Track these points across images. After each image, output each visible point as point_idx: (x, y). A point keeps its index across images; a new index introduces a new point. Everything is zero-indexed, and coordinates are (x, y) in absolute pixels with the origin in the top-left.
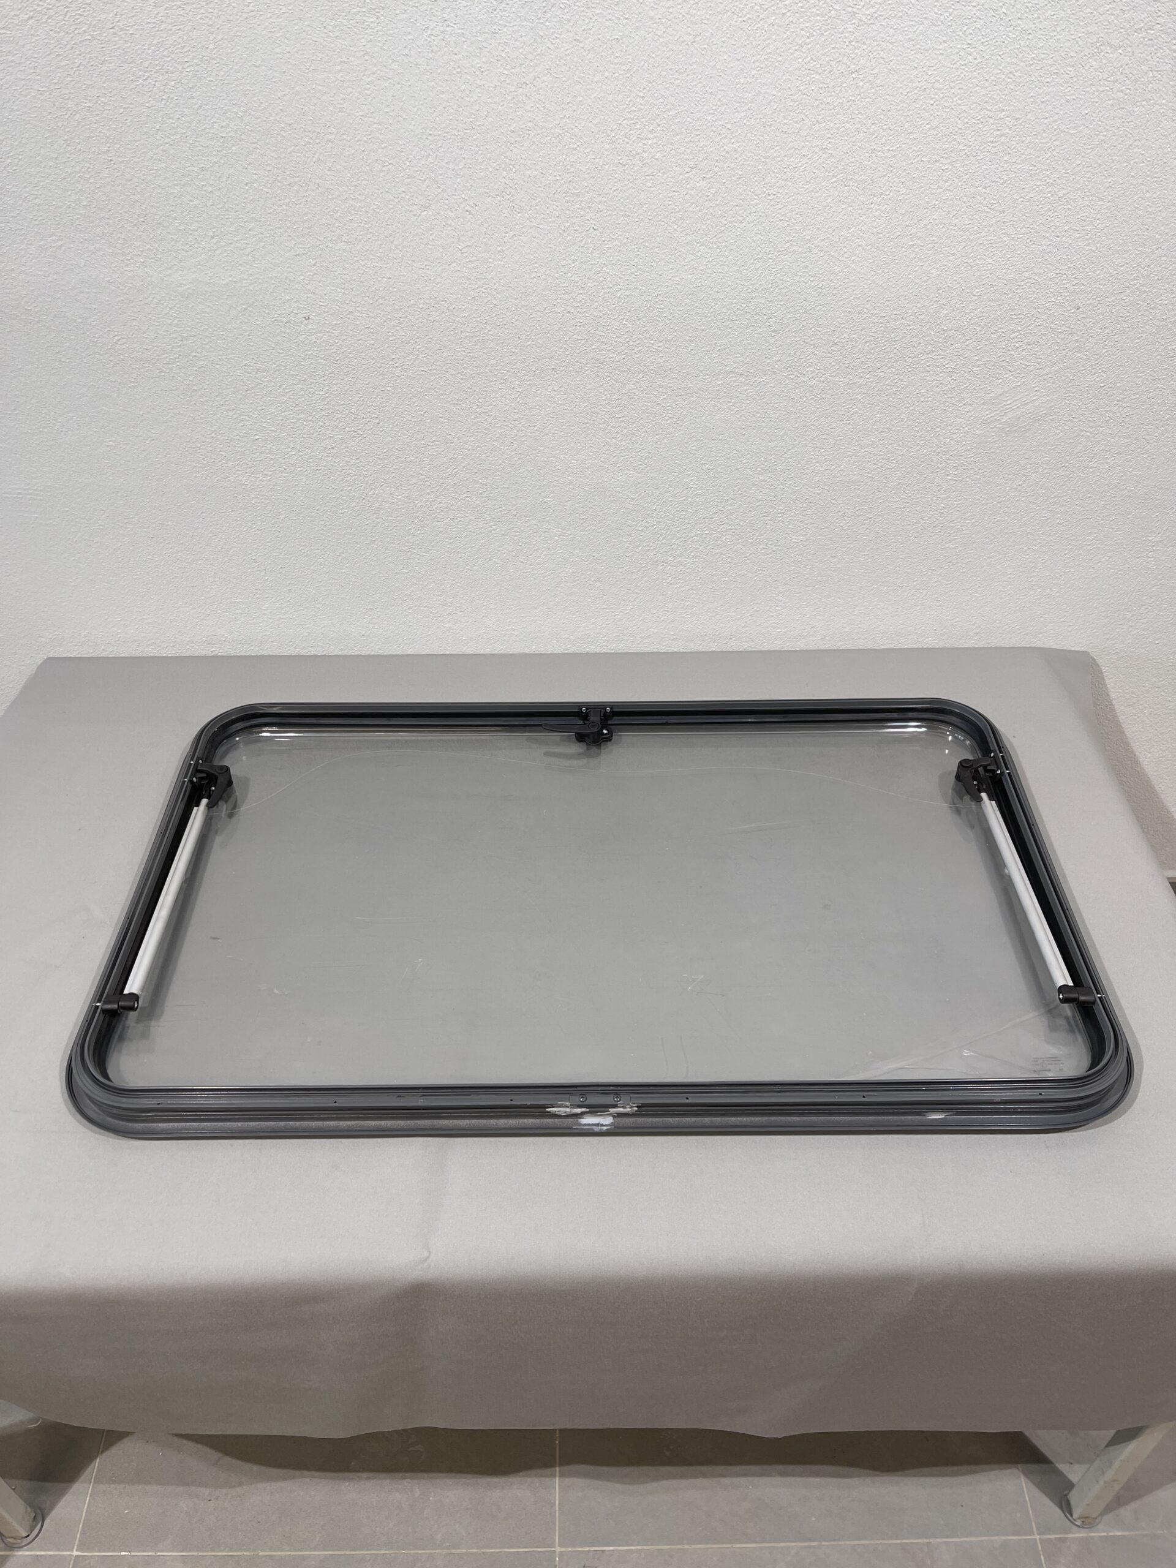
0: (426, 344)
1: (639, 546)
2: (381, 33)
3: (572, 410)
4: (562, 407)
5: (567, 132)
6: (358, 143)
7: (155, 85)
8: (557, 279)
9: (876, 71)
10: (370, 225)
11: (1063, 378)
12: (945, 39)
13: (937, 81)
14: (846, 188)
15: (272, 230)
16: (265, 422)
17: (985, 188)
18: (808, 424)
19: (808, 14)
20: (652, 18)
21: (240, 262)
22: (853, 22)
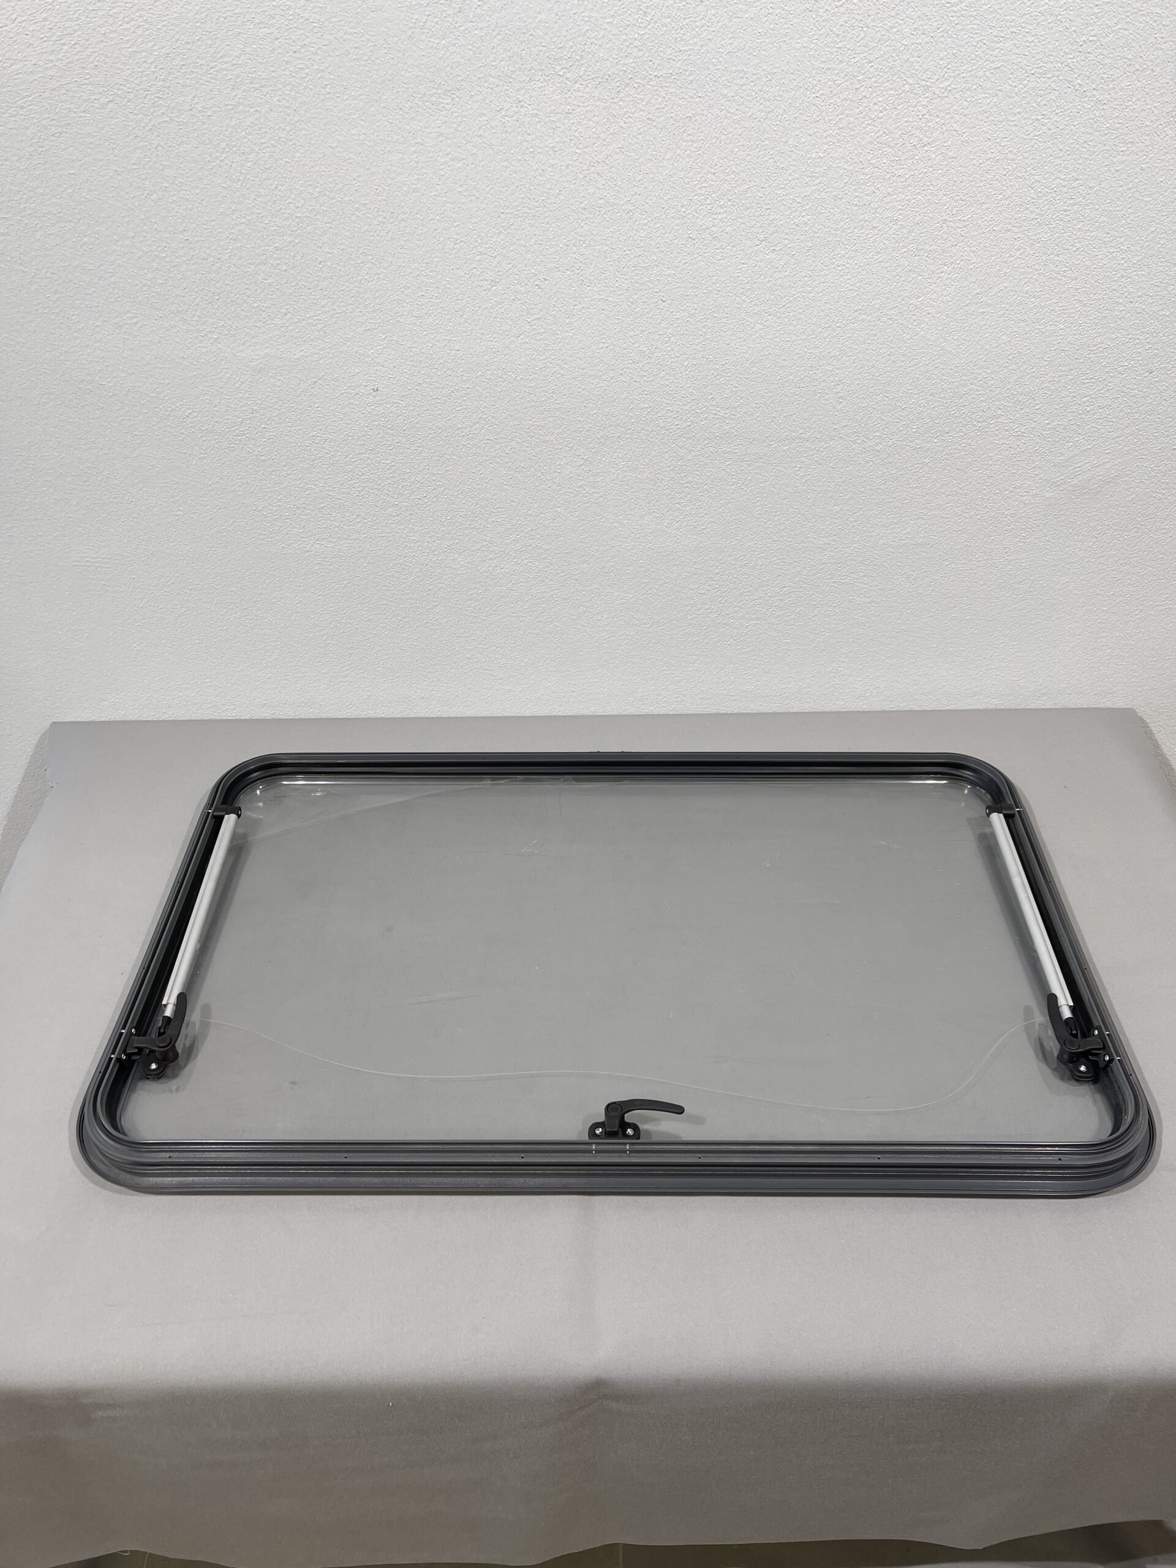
0: (492, 413)
1: (700, 609)
2: (456, 115)
3: (636, 476)
4: (626, 474)
5: (637, 208)
6: (431, 222)
7: (231, 166)
8: (625, 349)
9: (949, 143)
10: (440, 300)
11: (1135, 440)
12: (1019, 110)
13: (1011, 152)
14: (916, 258)
15: (344, 306)
16: (331, 491)
17: (1058, 255)
18: (873, 488)
19: (882, 88)
20: (725, 96)
21: (312, 337)
22: (926, 95)
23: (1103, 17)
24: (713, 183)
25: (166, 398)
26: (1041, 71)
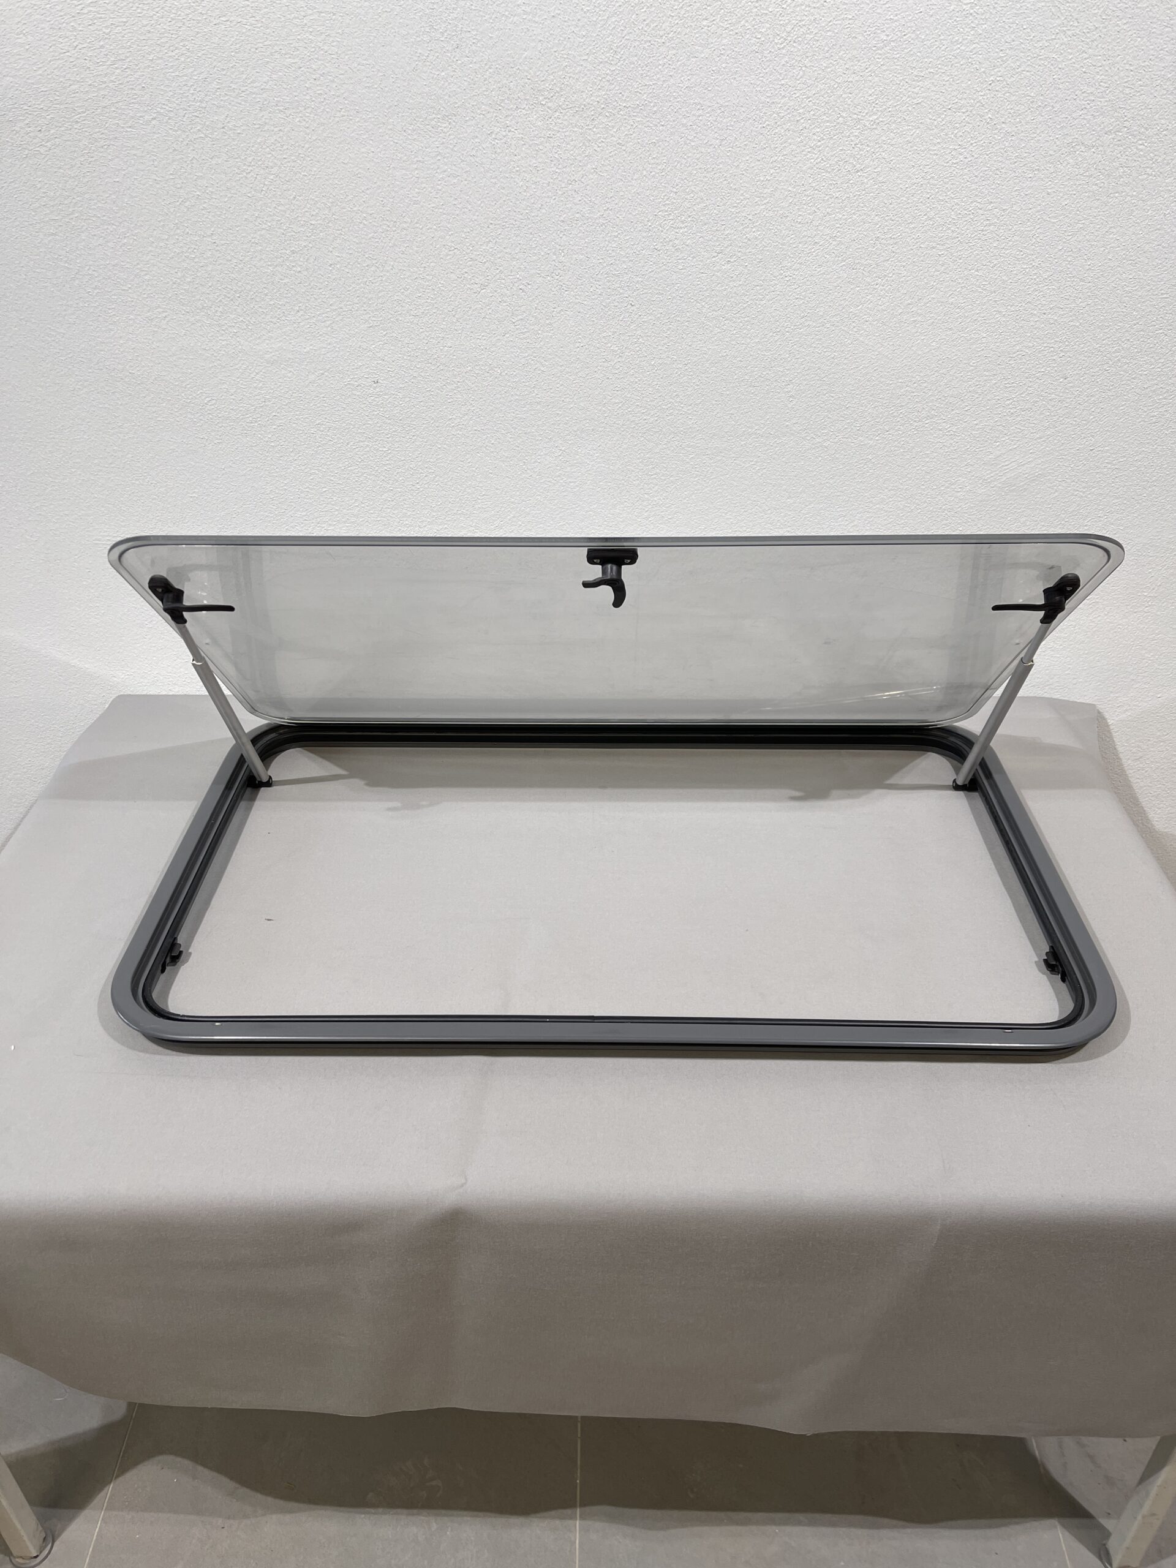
0: (480, 406)
2: (452, 137)
4: (601, 465)
5: (609, 221)
6: (429, 231)
7: (256, 178)
8: (598, 348)
9: (879, 169)
10: (435, 301)
11: (1056, 441)
12: (939, 141)
14: (854, 271)
16: (333, 476)
18: (823, 482)
19: (819, 120)
20: (684, 125)
21: (321, 333)
22: (858, 127)
23: (1007, 60)
24: (675, 201)
25: (188, 386)
26: (956, 107)
